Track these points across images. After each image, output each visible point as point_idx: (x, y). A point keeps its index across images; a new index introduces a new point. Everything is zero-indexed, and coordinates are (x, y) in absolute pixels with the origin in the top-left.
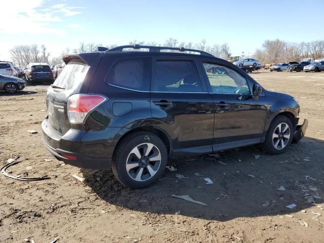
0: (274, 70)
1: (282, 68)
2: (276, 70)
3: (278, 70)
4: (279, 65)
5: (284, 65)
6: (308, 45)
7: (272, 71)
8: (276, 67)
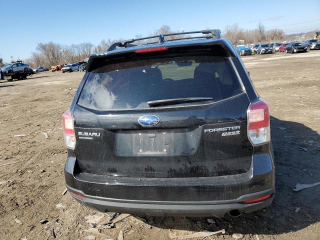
0: (66, 71)
1: (73, 68)
2: (68, 70)
3: (70, 71)
4: (69, 66)
5: (73, 65)
6: (77, 47)
7: (64, 72)
8: (68, 68)
